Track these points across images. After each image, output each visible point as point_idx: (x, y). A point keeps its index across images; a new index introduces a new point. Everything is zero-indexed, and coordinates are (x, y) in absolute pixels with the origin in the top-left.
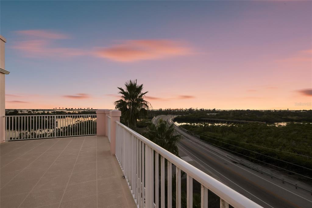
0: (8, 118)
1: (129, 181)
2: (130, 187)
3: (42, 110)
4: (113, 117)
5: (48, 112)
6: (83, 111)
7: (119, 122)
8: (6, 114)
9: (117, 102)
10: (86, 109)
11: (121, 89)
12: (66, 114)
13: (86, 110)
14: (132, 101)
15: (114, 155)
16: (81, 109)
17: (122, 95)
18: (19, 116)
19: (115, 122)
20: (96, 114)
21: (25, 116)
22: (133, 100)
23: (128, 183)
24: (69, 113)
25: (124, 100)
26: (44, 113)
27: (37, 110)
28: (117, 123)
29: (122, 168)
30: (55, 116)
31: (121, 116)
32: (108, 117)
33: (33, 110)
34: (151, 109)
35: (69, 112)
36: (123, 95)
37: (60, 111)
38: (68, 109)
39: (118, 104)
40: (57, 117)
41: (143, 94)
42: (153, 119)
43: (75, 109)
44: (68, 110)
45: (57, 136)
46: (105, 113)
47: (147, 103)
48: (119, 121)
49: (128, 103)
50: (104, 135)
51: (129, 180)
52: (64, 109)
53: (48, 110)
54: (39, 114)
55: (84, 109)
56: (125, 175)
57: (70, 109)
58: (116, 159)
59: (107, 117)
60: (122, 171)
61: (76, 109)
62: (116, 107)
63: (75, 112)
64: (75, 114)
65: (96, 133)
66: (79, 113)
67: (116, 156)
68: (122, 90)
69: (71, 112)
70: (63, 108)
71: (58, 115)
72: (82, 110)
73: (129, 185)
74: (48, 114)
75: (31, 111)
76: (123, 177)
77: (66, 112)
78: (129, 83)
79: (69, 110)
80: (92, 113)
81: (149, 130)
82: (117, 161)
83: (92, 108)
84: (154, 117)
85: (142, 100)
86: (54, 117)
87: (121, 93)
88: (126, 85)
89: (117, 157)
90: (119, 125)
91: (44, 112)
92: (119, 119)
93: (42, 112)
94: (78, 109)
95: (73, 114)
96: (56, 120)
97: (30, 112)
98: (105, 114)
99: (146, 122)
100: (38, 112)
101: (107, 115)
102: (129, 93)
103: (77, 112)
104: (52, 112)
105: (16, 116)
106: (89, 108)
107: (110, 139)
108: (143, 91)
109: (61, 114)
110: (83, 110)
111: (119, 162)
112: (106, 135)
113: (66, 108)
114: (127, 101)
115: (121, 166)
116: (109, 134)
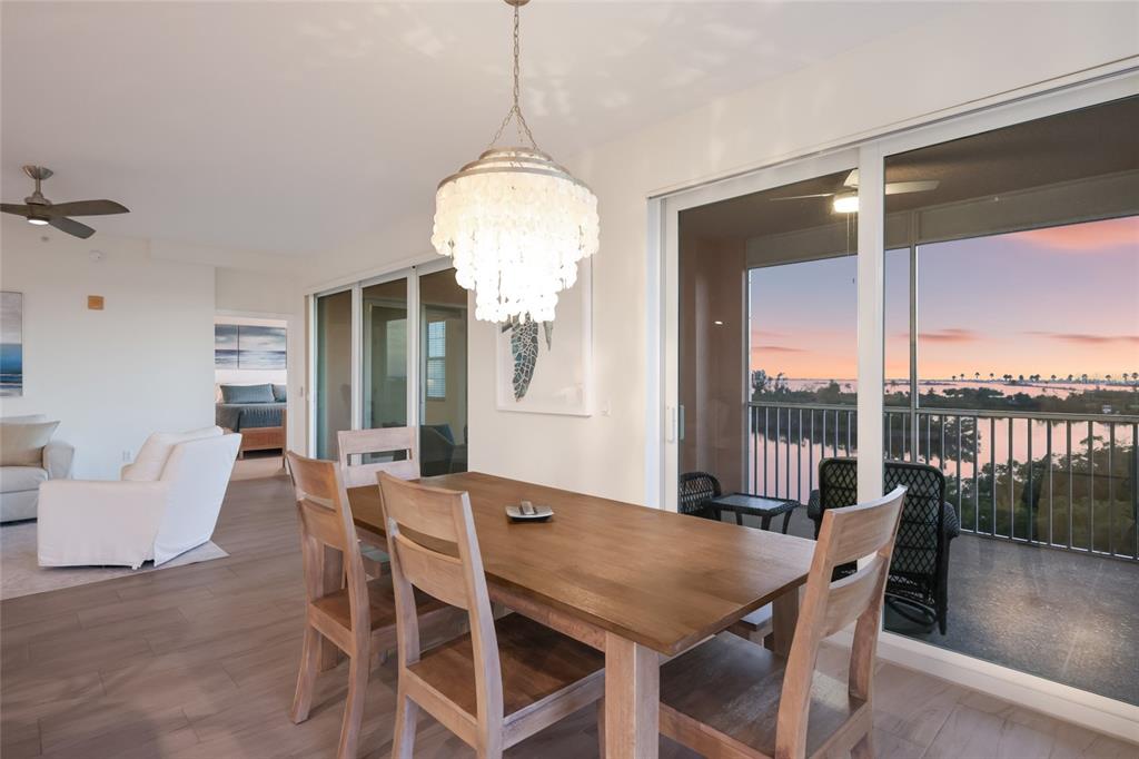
35: (1020, 394)
38: (1016, 378)
43: (1049, 378)
44: (1013, 383)
52: (995, 378)
57: (1026, 378)
61: (1054, 380)
69: (1033, 392)
70: (992, 375)
79: (1021, 382)
94: (1070, 381)
104: (945, 391)
109: (983, 401)
113: (1006, 377)
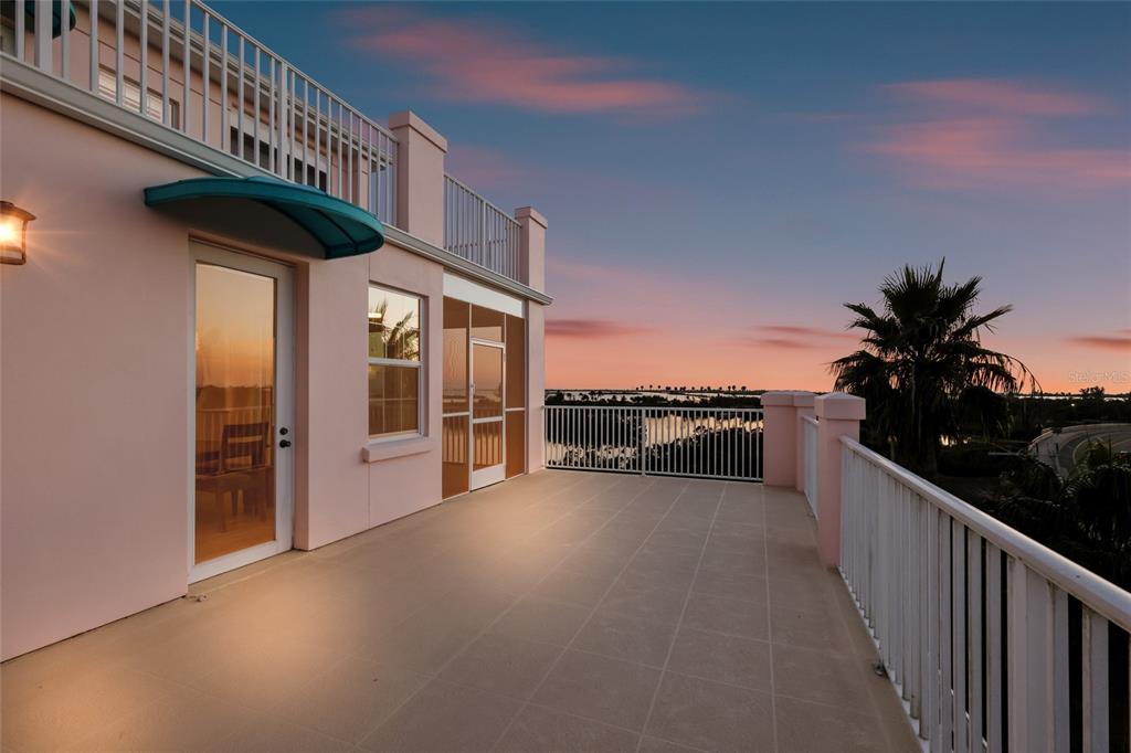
0: (549, 410)
1: (909, 696)
2: (915, 725)
3: (611, 392)
4: (828, 420)
5: (623, 399)
6: (716, 395)
7: (854, 444)
8: (547, 403)
9: (845, 361)
10: (725, 389)
11: (858, 309)
12: (669, 404)
13: (726, 393)
14: (914, 356)
15: (835, 571)
16: (709, 390)
17: (864, 332)
18: (563, 407)
19: (840, 442)
20: (762, 407)
21: (574, 408)
22: (922, 353)
23: (907, 707)
24: (676, 403)
25: (875, 353)
26: (616, 401)
27: (600, 393)
28: (846, 446)
29: (872, 632)
30: (644, 409)
31: (864, 417)
32: (809, 422)
33: (592, 393)
34: (1026, 390)
35: (675, 400)
36: (873, 334)
37: (652, 395)
38: (673, 389)
39: (847, 368)
40: (647, 411)
41: (974, 323)
42: (1036, 440)
43: (689, 389)
44: (672, 393)
45: (647, 469)
46: (793, 404)
47: (1002, 362)
48: (853, 438)
49: (893, 367)
50: (791, 487)
51: (909, 689)
52: (661, 389)
53: (625, 392)
54: (602, 403)
55: (717, 389)
56: (886, 664)
58: (844, 585)
59: (803, 419)
60: (872, 645)
61: (693, 390)
62: (837, 384)
63: (691, 398)
64: (692, 404)
65: (761, 476)
66: (704, 403)
67: (844, 576)
68: (867, 312)
69: (682, 398)
70: (660, 386)
71: (650, 409)
72: (711, 395)
73: (908, 711)
74: (623, 403)
75: (587, 393)
76: (879, 668)
77: (666, 400)
78: (899, 280)
79: (675, 392)
80: (746, 402)
81: (1017, 492)
82: (849, 596)
83: (744, 388)
84: (1047, 433)
85: (974, 350)
86: (640, 411)
87: (863, 325)
88: (886, 292)
89: (847, 582)
90: (855, 453)
91: (614, 397)
92: (856, 428)
93: (610, 397)
94: (701, 391)
95: (686, 404)
96: (646, 421)
97: (585, 397)
98: (795, 408)
99: (990, 453)
100: (603, 397)
101: (800, 413)
102: (898, 321)
103: (698, 400)
104: (632, 398)
105: (557, 407)
106: (734, 387)
107: (813, 505)
108: (974, 310)
109: (655, 404)
110: (714, 391)
111: (858, 604)
112: (799, 489)
113: (667, 388)
114: (890, 358)
115: (867, 622)
116: (812, 485)
